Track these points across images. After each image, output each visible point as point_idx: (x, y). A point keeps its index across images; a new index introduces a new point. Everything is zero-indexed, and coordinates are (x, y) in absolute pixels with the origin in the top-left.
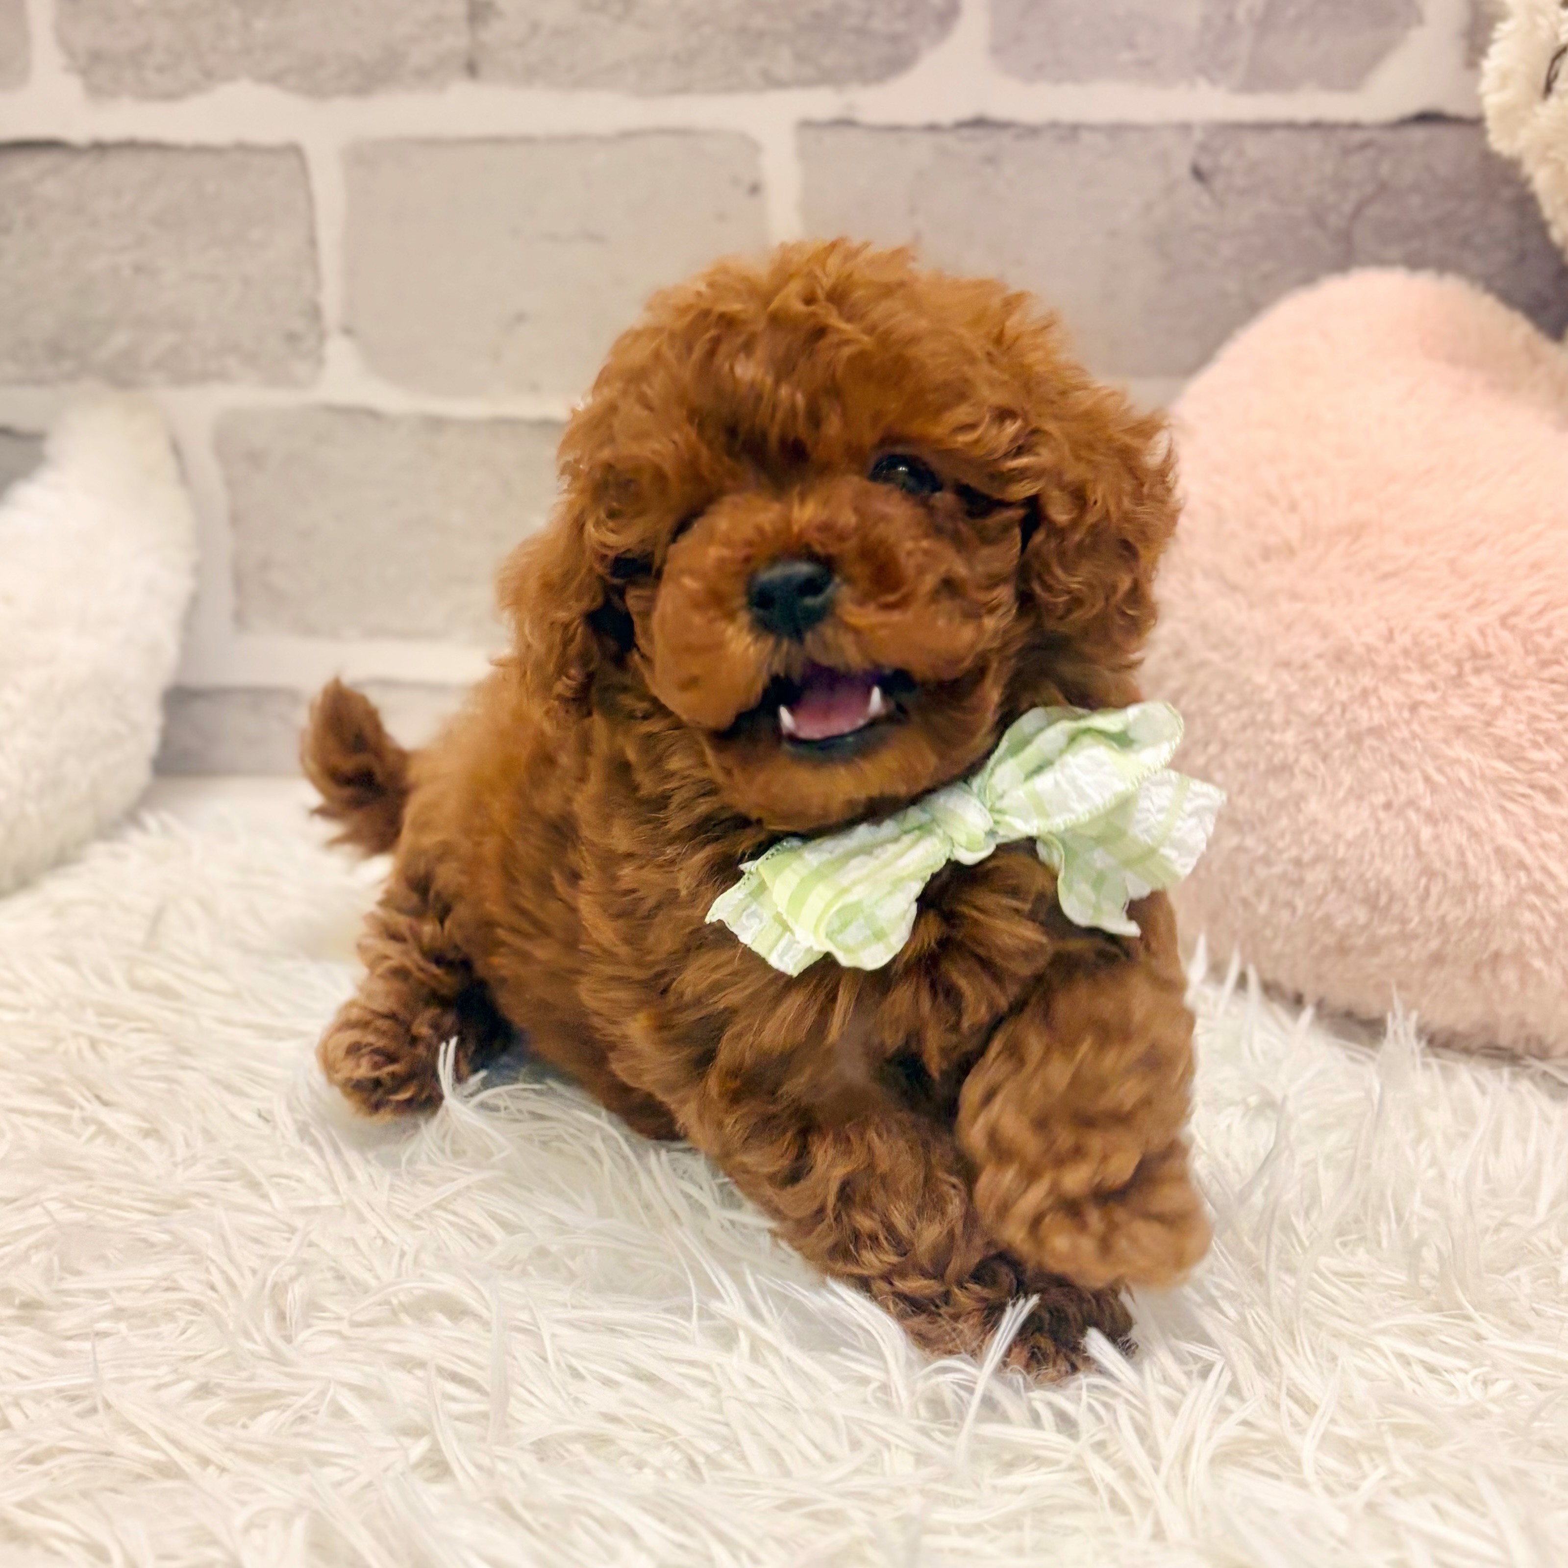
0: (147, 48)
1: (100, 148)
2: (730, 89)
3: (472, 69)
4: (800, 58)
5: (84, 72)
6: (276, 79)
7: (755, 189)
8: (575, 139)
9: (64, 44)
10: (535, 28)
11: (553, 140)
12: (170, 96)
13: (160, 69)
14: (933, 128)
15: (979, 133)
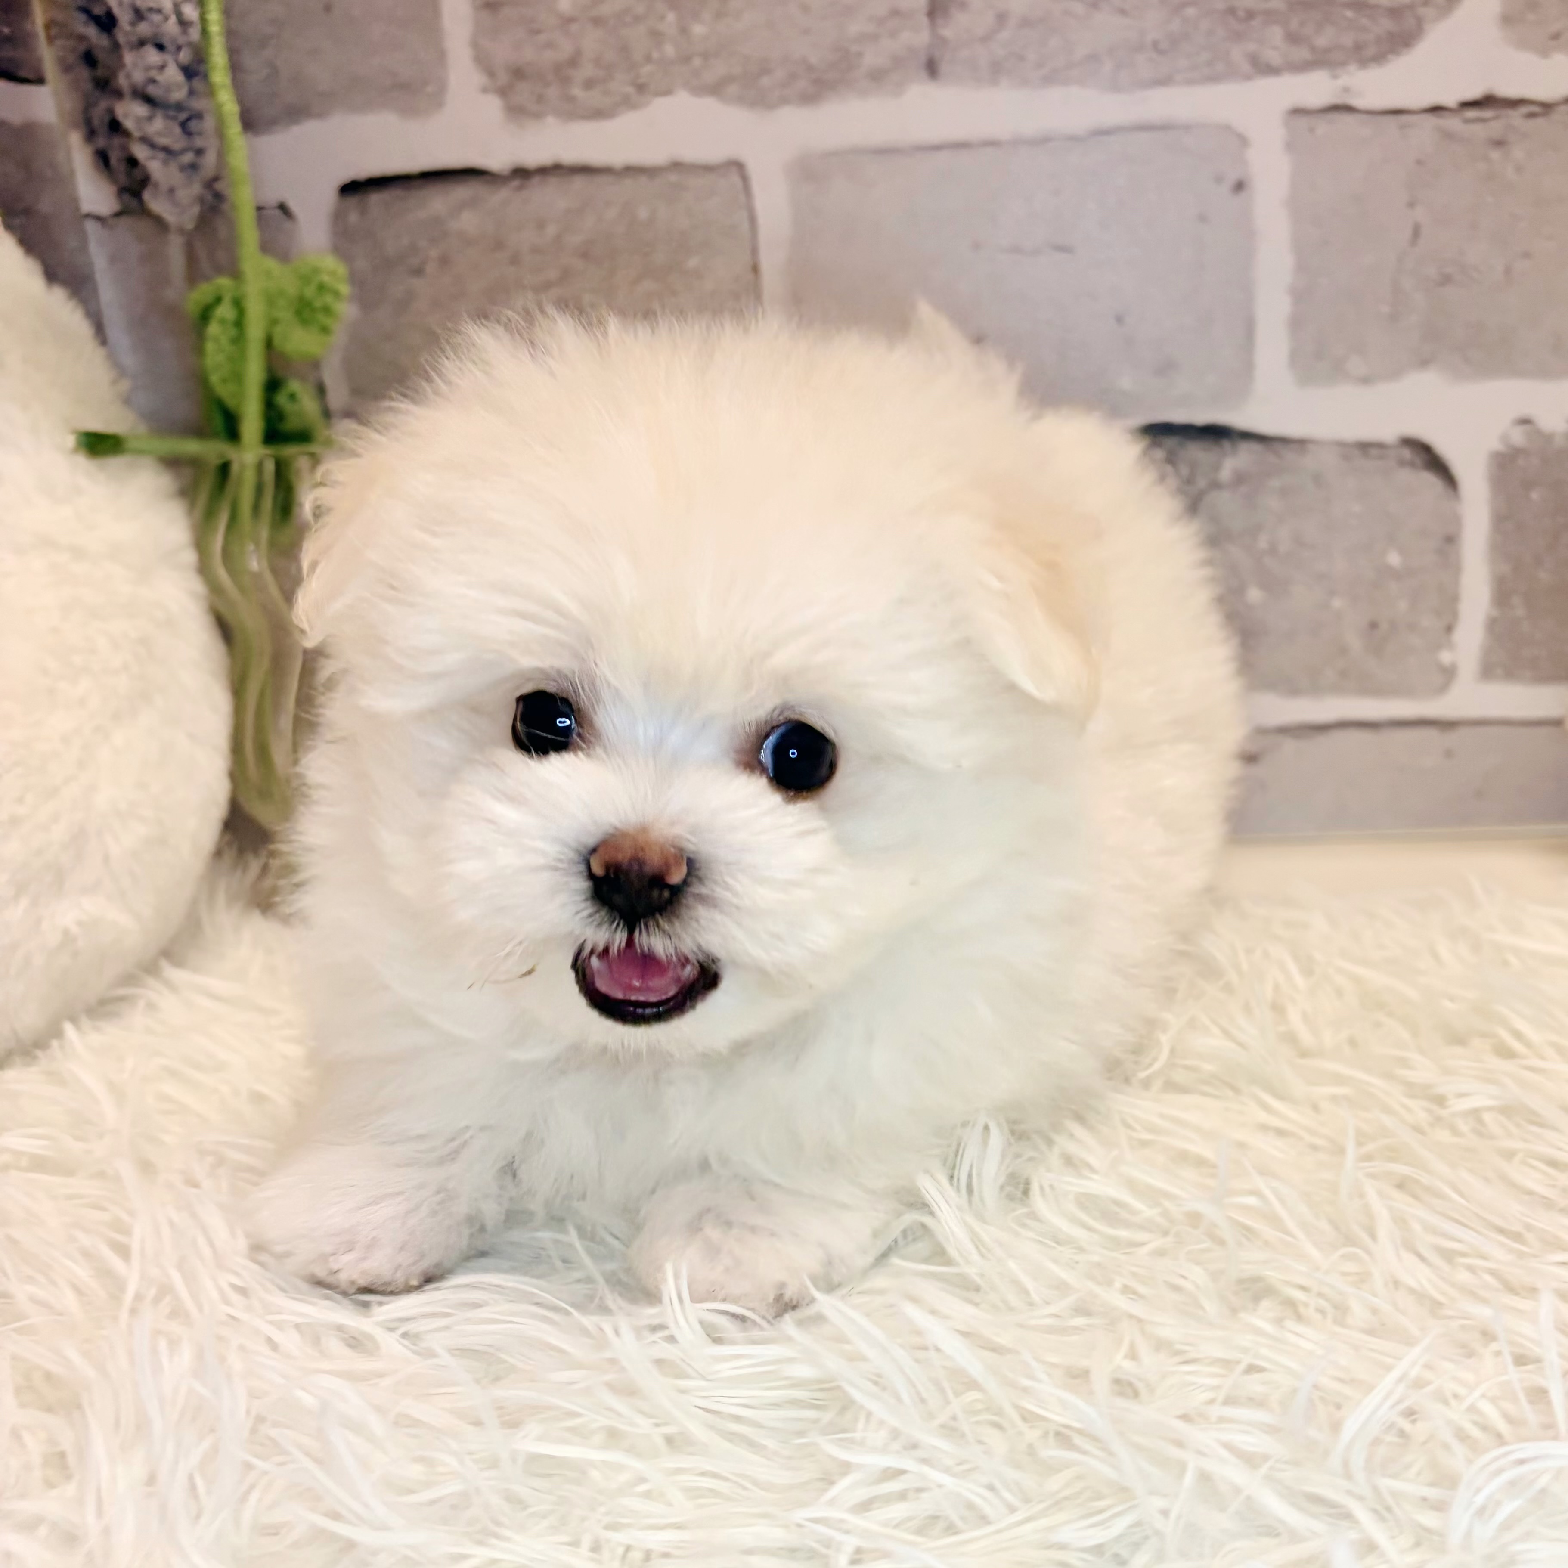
0: (574, 62)
1: (521, 173)
2: (1214, 79)
3: (932, 69)
4: (1293, 38)
5: (503, 92)
6: (715, 90)
7: (1240, 186)
8: (1043, 141)
9: (483, 61)
10: (1002, 18)
11: (1017, 142)
12: (599, 114)
13: (589, 84)
14: (1436, 110)
15: (1487, 113)
